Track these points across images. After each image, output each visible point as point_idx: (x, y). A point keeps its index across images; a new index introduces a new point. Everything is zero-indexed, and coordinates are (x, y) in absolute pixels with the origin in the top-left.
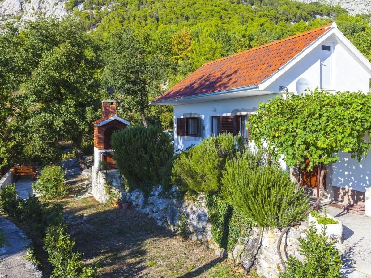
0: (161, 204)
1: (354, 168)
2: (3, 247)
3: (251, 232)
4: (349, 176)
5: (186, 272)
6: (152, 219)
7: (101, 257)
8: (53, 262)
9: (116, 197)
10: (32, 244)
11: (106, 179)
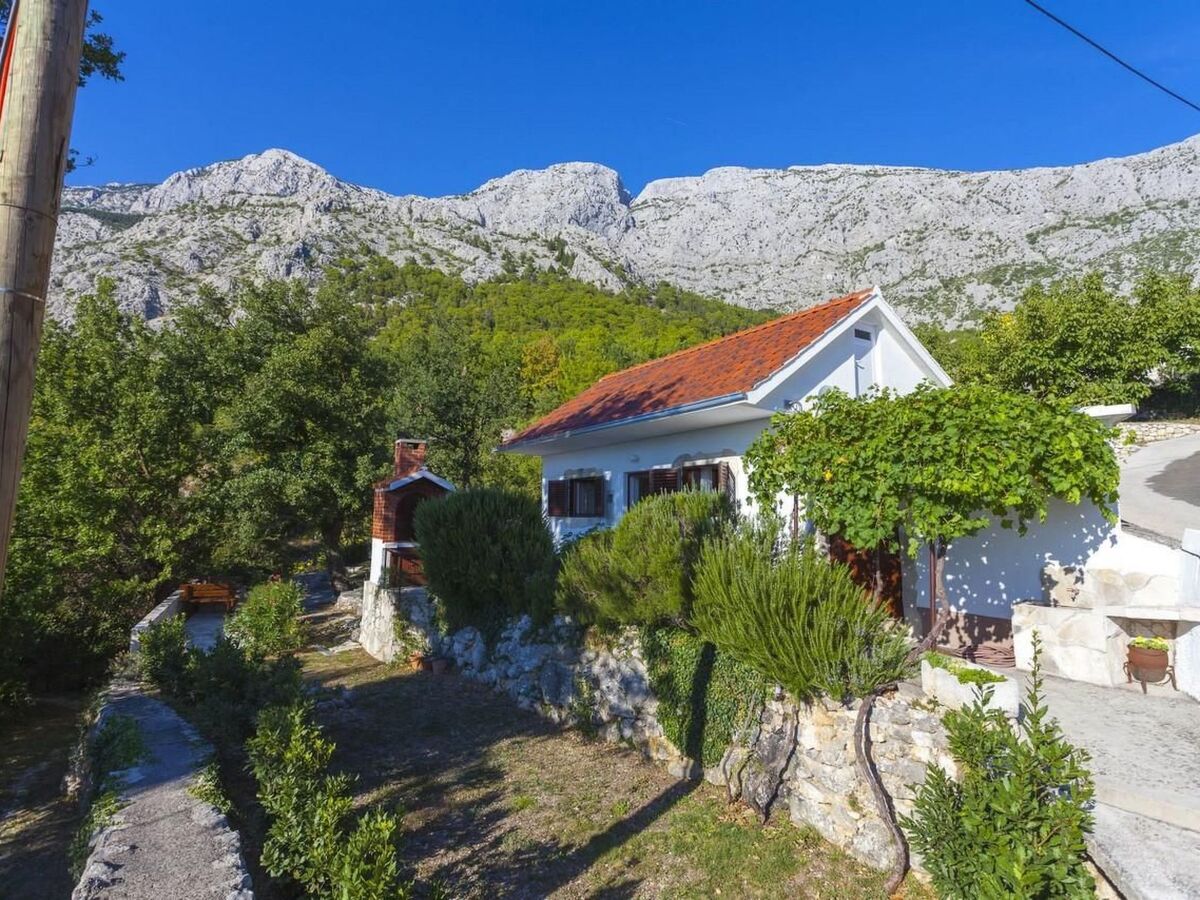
0: (528, 658)
1: (968, 564)
2: (136, 765)
3: (765, 715)
4: (956, 583)
5: (610, 823)
6: (505, 694)
7: (393, 786)
8: (269, 801)
9: (417, 647)
10: (215, 755)
11: (397, 607)
